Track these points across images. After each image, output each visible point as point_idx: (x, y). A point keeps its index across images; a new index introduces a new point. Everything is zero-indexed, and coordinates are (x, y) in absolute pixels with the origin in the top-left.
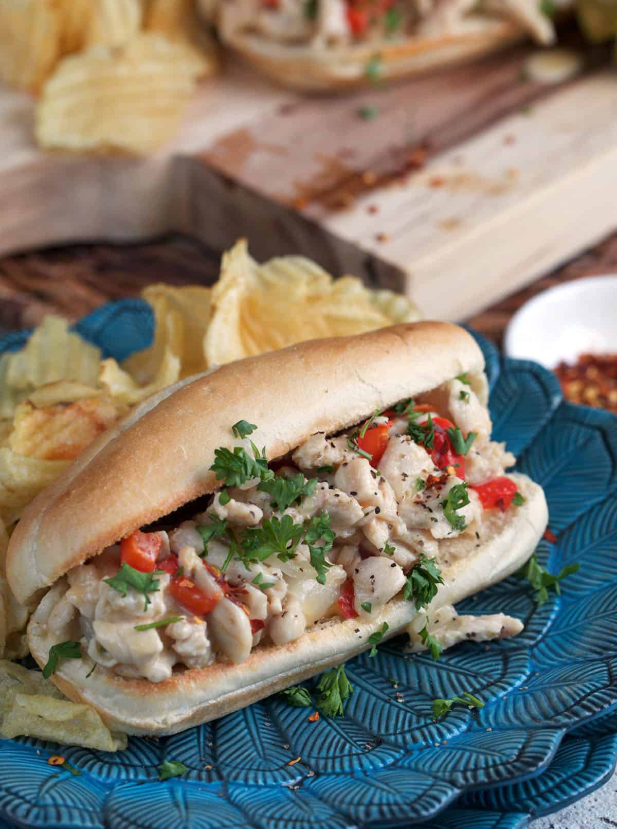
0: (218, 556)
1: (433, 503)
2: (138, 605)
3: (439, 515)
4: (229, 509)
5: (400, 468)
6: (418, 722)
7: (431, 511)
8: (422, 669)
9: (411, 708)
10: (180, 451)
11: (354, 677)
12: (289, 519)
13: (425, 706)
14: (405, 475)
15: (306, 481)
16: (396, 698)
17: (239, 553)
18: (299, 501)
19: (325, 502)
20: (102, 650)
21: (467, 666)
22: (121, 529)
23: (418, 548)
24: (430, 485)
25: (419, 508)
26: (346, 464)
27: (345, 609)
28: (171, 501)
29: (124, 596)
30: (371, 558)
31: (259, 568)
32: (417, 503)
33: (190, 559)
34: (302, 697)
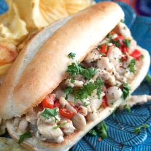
0: (72, 99)
1: (125, 66)
2: (53, 121)
3: (128, 70)
4: (74, 84)
5: (113, 56)
6: (132, 136)
7: (125, 69)
8: (125, 116)
9: (127, 130)
10: (54, 67)
11: (107, 123)
12: (91, 83)
13: (131, 129)
14: (115, 58)
15: (93, 69)
16: (121, 128)
17: (77, 96)
18: (93, 77)
19: (100, 75)
20: (40, 135)
21: (138, 113)
22: (43, 97)
23: (122, 80)
24: (123, 60)
25: (122, 68)
26: (100, 59)
27: (104, 104)
28: (56, 84)
29: (48, 119)
30: (111, 87)
31: (85, 100)
32: (121, 67)
33: (64, 101)
34: (94, 133)
